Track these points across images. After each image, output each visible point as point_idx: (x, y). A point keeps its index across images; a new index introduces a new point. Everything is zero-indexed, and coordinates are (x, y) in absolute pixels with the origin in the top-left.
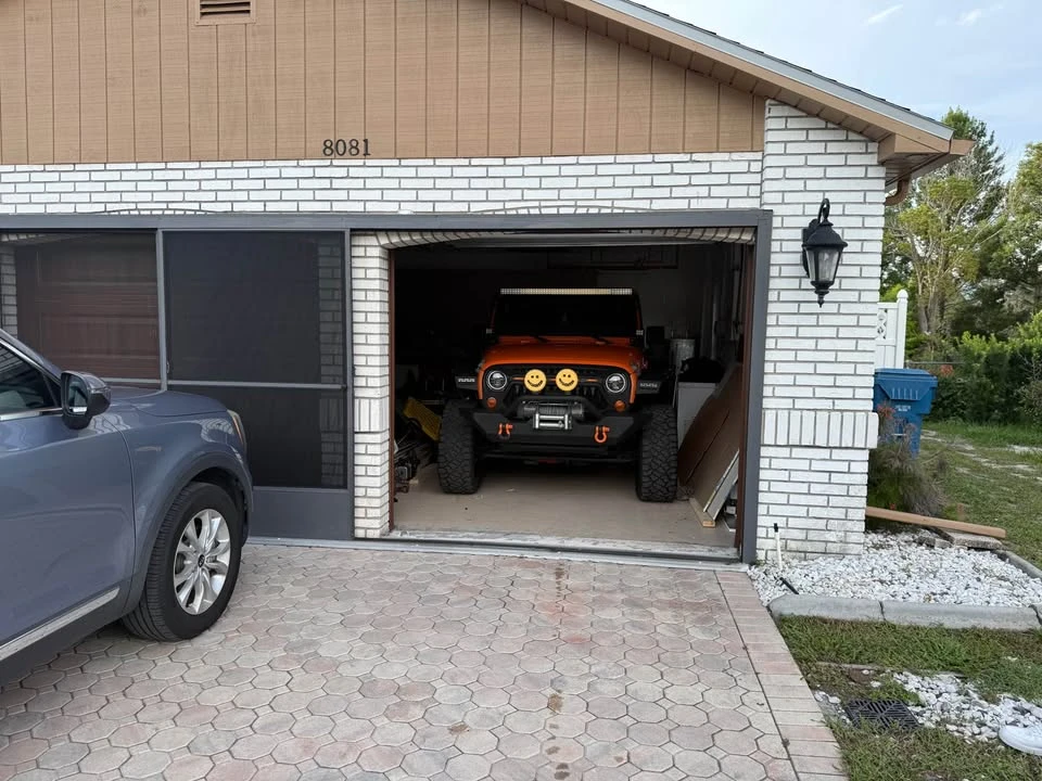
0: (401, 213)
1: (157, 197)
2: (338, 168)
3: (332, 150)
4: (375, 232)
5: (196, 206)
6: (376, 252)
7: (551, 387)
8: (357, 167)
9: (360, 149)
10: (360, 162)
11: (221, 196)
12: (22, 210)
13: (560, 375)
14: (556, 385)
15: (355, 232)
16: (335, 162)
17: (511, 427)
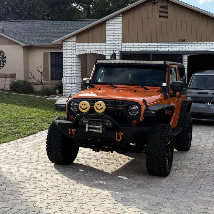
0: (192, 51)
1: (150, 48)
2: (181, 44)
3: (180, 41)
4: (187, 54)
5: (157, 50)
6: (187, 57)
7: (92, 110)
8: (184, 44)
9: (185, 41)
10: (185, 43)
11: (161, 48)
12: (127, 50)
13: (96, 104)
14: (94, 110)
15: (184, 54)
16: (181, 43)
17: (75, 130)
